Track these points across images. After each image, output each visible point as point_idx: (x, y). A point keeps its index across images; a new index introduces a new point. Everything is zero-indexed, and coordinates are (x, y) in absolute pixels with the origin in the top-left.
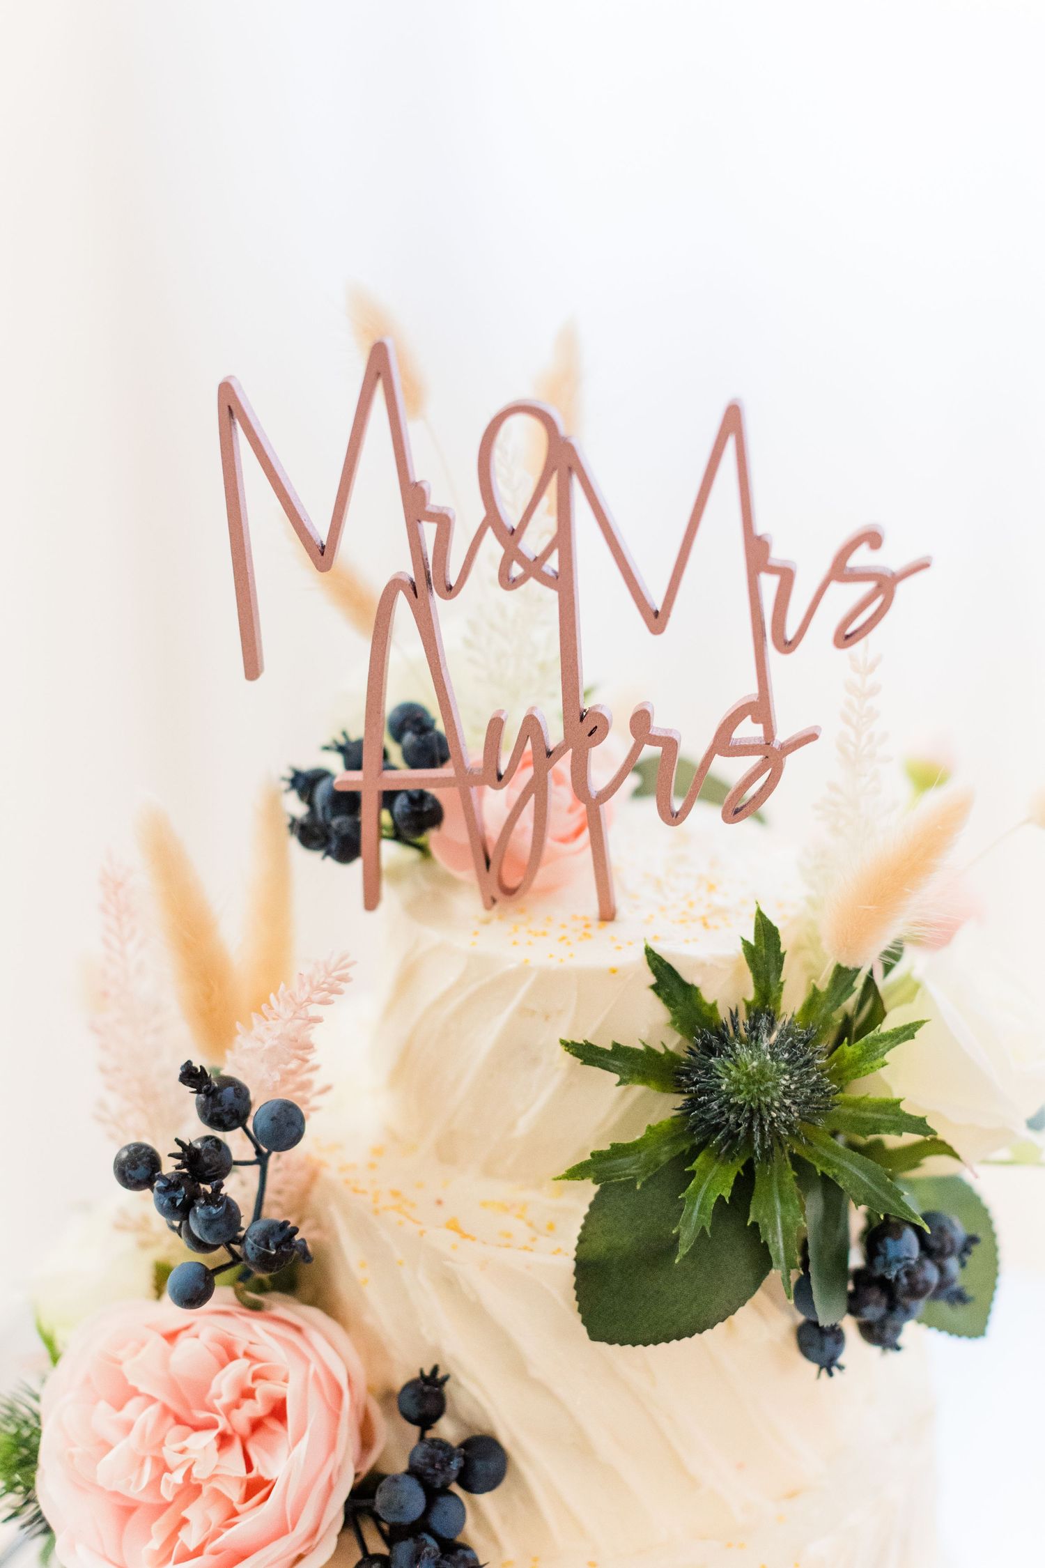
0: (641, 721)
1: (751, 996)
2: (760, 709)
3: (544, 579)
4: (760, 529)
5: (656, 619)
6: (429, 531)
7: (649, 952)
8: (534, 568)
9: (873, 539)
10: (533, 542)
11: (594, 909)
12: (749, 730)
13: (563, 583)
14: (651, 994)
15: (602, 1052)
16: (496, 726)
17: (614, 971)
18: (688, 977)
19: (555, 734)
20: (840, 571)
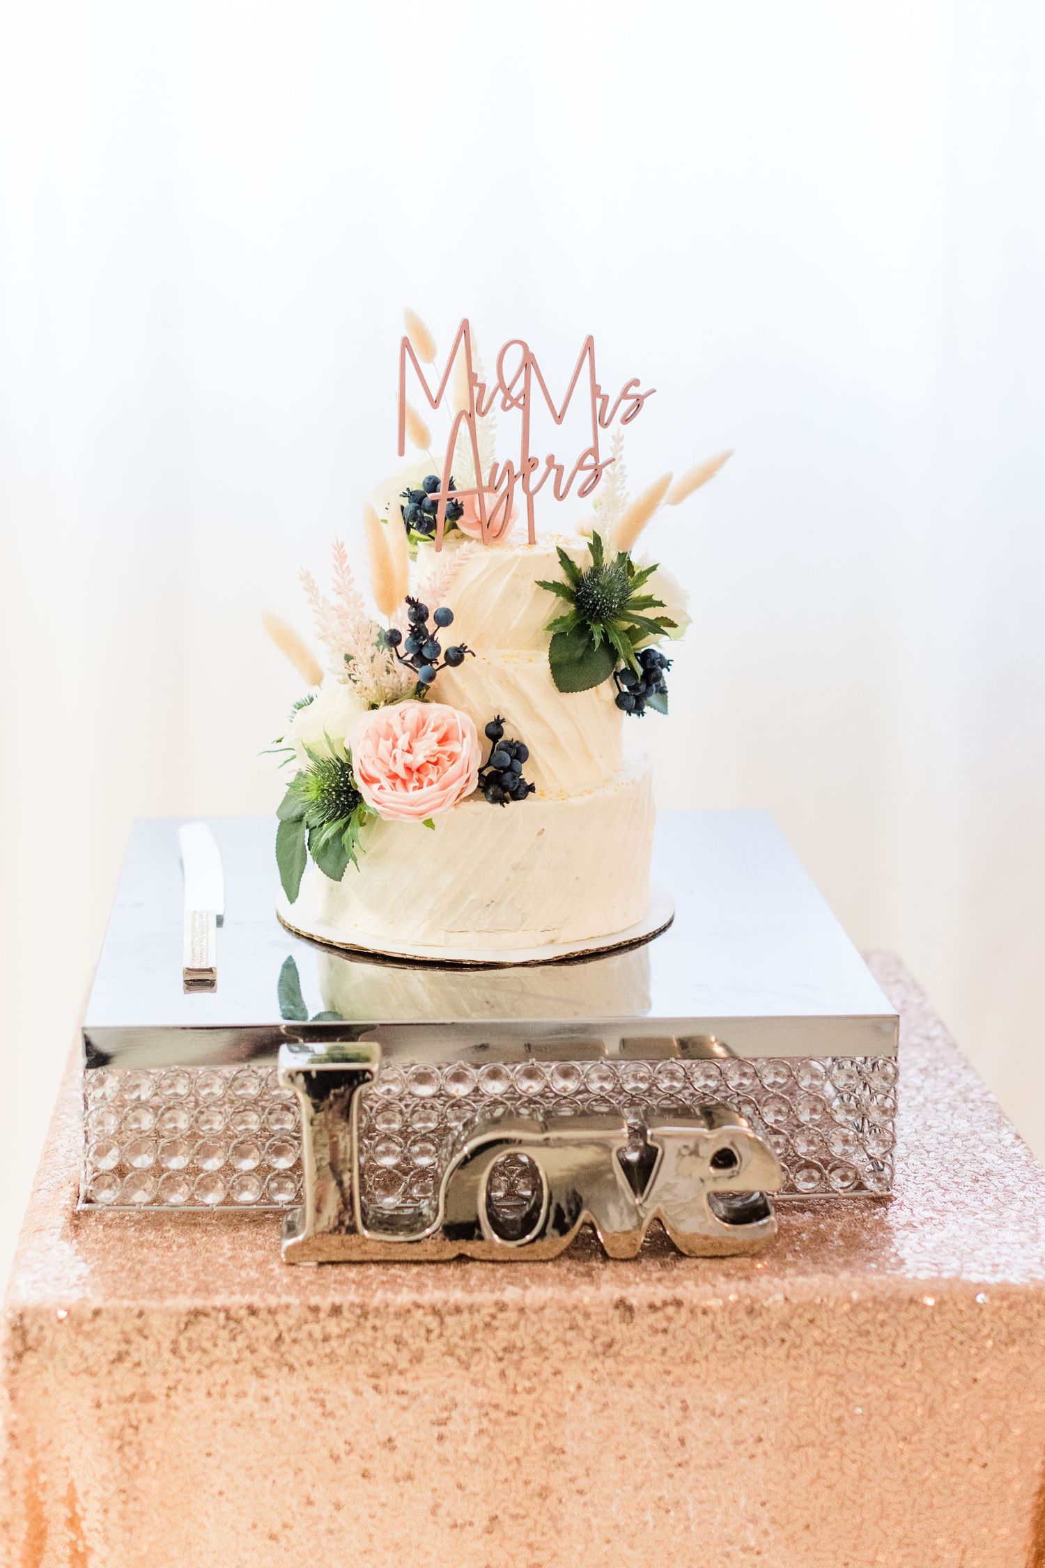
0: (550, 460)
1: (592, 564)
2: (594, 451)
3: (519, 406)
4: (597, 382)
5: (559, 419)
6: (476, 390)
7: (558, 548)
8: (515, 402)
9: (636, 383)
10: (515, 393)
11: (527, 541)
12: (590, 460)
13: (525, 408)
14: (559, 565)
15: (549, 584)
16: (496, 466)
17: (548, 555)
18: (571, 559)
19: (517, 469)
20: (624, 395)
